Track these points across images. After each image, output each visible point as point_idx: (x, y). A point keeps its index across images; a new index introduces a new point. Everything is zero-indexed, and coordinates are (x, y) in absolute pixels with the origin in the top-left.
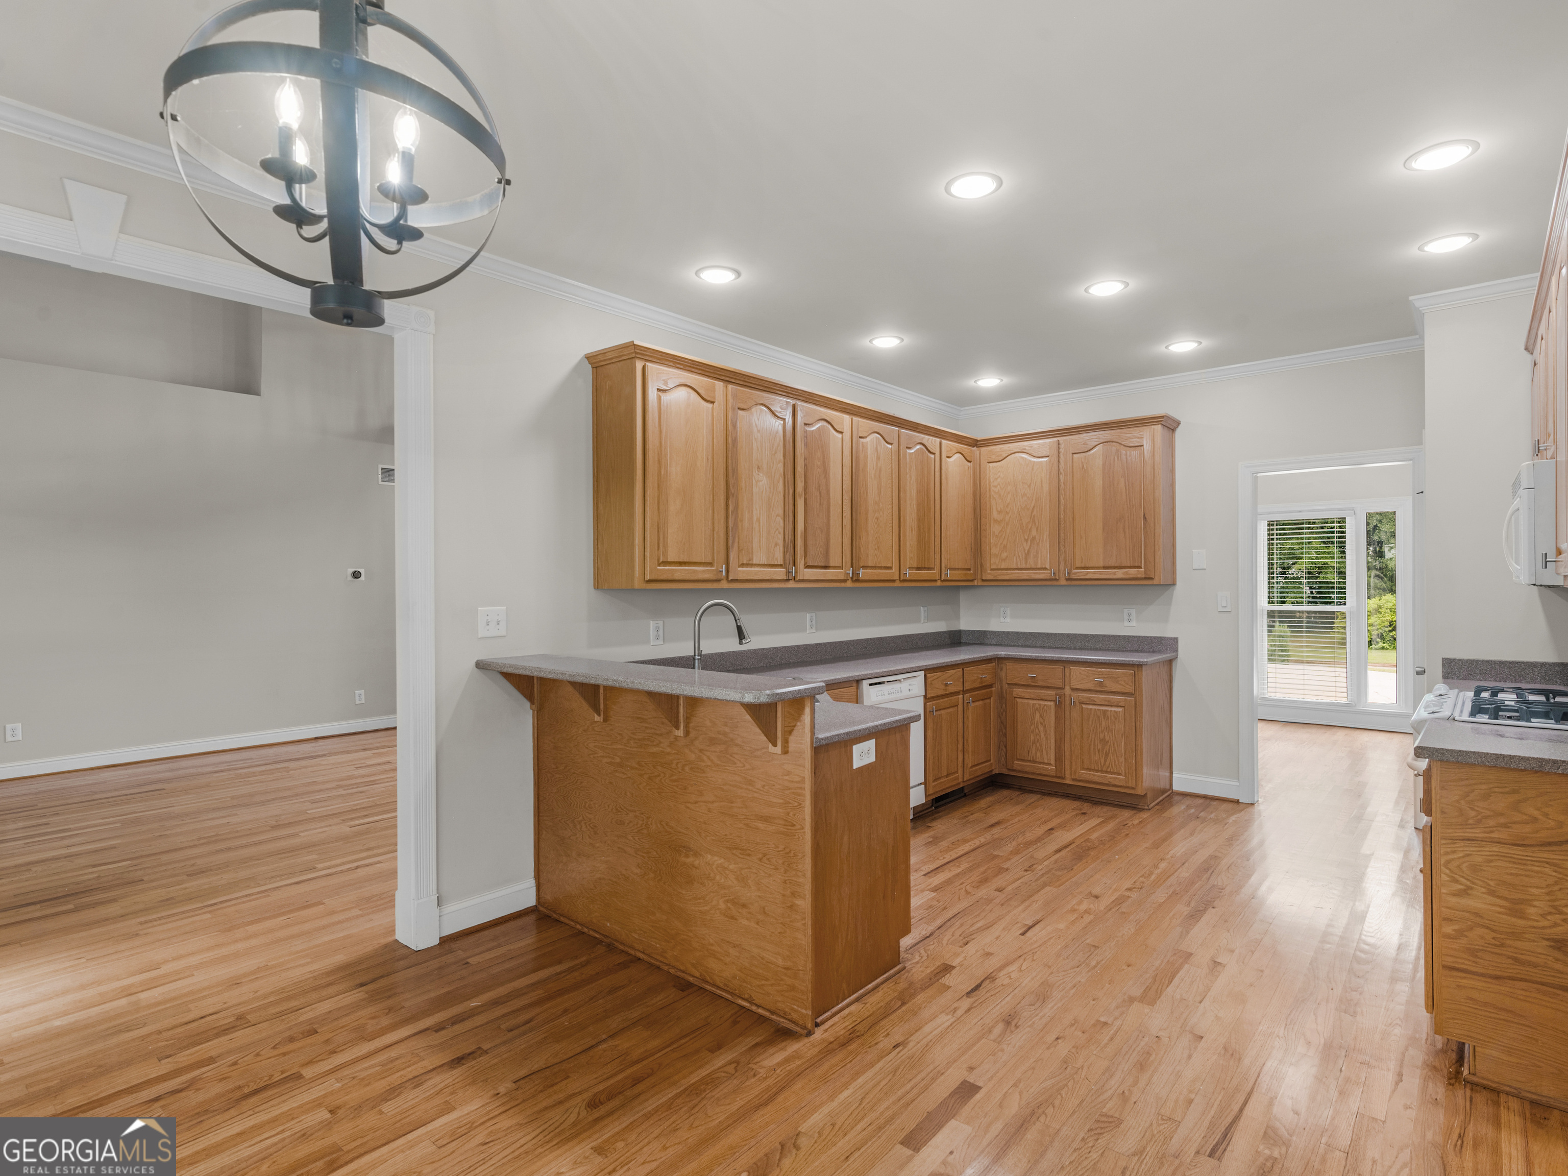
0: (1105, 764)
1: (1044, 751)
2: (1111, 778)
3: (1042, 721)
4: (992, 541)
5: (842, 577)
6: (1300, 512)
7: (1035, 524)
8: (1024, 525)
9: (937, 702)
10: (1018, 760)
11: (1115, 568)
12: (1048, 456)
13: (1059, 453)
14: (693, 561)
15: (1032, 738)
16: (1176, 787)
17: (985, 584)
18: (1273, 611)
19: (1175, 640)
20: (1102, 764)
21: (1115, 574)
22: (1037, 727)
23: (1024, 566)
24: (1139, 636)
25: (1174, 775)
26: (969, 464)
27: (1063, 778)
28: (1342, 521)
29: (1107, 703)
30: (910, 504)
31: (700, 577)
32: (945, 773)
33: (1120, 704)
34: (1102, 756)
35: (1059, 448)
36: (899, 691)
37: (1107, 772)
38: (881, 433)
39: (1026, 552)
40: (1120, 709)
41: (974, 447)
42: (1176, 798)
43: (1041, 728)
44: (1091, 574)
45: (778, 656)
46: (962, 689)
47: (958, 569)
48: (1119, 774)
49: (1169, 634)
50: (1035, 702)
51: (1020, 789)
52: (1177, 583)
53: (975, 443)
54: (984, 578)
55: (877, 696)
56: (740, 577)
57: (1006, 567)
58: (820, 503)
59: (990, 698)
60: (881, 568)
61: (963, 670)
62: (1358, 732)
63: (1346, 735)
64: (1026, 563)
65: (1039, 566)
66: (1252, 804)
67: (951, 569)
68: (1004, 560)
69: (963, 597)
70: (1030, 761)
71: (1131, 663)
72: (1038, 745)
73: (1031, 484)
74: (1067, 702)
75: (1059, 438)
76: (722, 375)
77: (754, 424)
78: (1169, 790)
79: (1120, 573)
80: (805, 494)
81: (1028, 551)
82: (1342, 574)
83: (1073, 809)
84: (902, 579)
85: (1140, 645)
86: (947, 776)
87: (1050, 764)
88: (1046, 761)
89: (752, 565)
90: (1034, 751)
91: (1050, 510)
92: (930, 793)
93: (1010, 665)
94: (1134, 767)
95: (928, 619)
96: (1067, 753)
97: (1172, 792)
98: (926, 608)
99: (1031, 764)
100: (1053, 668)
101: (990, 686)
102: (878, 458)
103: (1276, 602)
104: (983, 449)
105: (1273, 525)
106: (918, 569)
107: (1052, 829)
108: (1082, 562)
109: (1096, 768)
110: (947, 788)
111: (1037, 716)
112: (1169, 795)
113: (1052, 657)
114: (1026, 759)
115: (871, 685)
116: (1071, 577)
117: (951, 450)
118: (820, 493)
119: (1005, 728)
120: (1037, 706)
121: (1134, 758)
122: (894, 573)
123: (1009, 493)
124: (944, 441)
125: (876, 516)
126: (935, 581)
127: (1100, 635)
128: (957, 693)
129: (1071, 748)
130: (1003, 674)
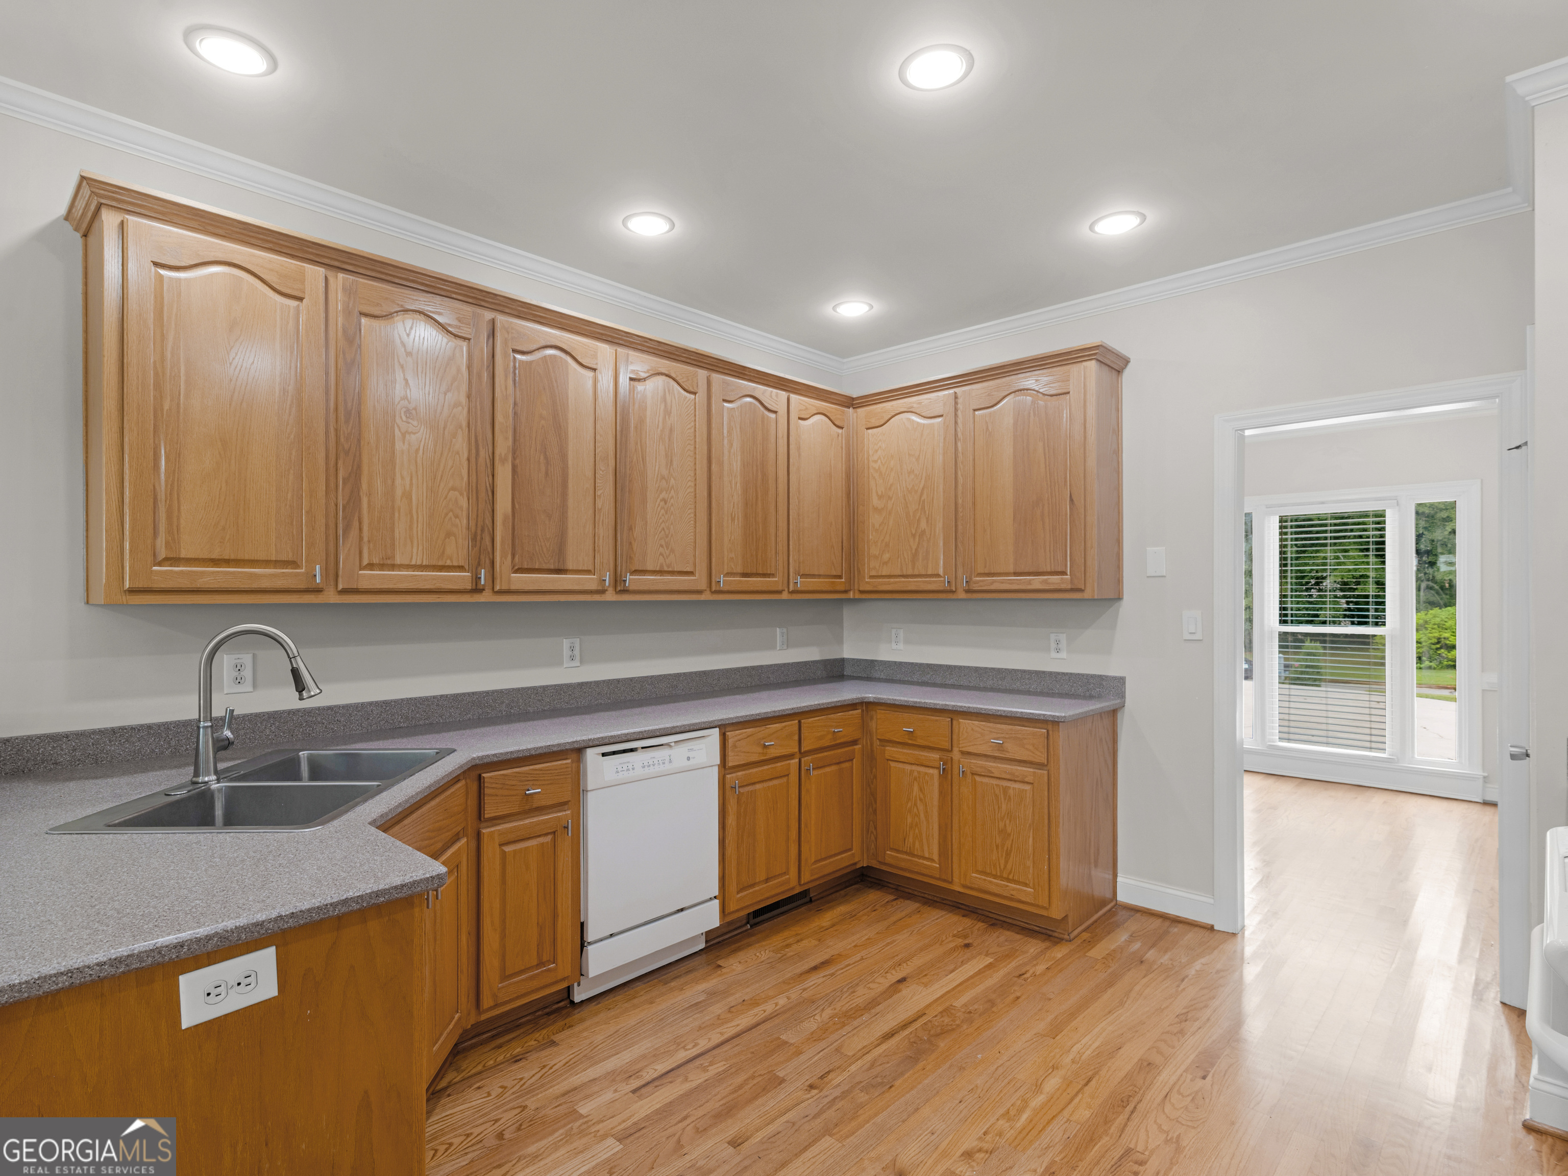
0: (1005, 866)
1: (925, 841)
2: (1014, 889)
3: (922, 796)
4: (871, 537)
5: (593, 586)
6: (1323, 503)
7: (925, 512)
8: (911, 514)
9: (747, 772)
10: (892, 849)
11: (1029, 574)
12: (942, 416)
13: (956, 410)
14: (247, 557)
15: (909, 820)
16: (1122, 897)
17: (864, 596)
18: (1286, 633)
19: (1122, 680)
20: (1002, 867)
21: (1029, 582)
22: (915, 804)
23: (910, 572)
24: (1071, 674)
25: (1119, 879)
26: (840, 431)
27: (951, 883)
28: (1381, 515)
29: (1008, 777)
30: (730, 482)
31: (265, 584)
32: (763, 878)
33: (1026, 780)
34: (1002, 856)
35: (956, 403)
36: (667, 762)
37: (1008, 880)
38: (673, 375)
39: (914, 551)
40: (1027, 787)
41: (849, 408)
42: (1122, 914)
43: (921, 807)
44: (998, 583)
45: (503, 703)
46: (797, 750)
47: (819, 576)
48: (1026, 885)
49: (1112, 670)
50: (914, 768)
51: (897, 889)
52: (1125, 597)
53: (850, 402)
54: (861, 589)
55: (617, 772)
56: (364, 585)
57: (888, 574)
58: (547, 474)
59: (852, 760)
60: (672, 573)
61: (800, 722)
62: (1401, 798)
63: (1385, 802)
64: (913, 568)
65: (929, 572)
66: (1234, 935)
67: (804, 576)
68: (886, 563)
69: (848, 613)
70: (906, 853)
71: (1042, 718)
72: (917, 831)
73: (919, 456)
74: (955, 772)
75: (956, 390)
76: (322, 256)
77: (398, 341)
78: (1111, 901)
79: (1037, 582)
80: (514, 458)
81: (916, 550)
82: (1381, 584)
83: (954, 936)
84: (714, 589)
85: (1072, 686)
86: (767, 880)
87: (932, 860)
88: (927, 855)
89: (393, 567)
90: (911, 840)
91: (944, 492)
92: (732, 910)
93: (880, 714)
94: (1046, 876)
95: (789, 644)
96: (955, 846)
97: (1116, 904)
98: (785, 630)
99: (908, 857)
100: (937, 721)
101: (854, 742)
102: (667, 412)
103: (1289, 621)
104: (859, 410)
105: (1286, 521)
106: (745, 575)
107: (902, 980)
108: (985, 567)
109: (994, 873)
110: (768, 898)
111: (916, 788)
112: (1110, 910)
113: (935, 704)
114: (901, 849)
115: (604, 755)
116: (971, 588)
117: (807, 409)
118: (546, 458)
119: (876, 802)
120: (916, 774)
121: (1046, 863)
122: (699, 580)
123: (892, 469)
124: (793, 396)
125: (661, 497)
126: (780, 592)
127: (1018, 670)
128: (790, 756)
129: (960, 838)
130: (873, 725)
